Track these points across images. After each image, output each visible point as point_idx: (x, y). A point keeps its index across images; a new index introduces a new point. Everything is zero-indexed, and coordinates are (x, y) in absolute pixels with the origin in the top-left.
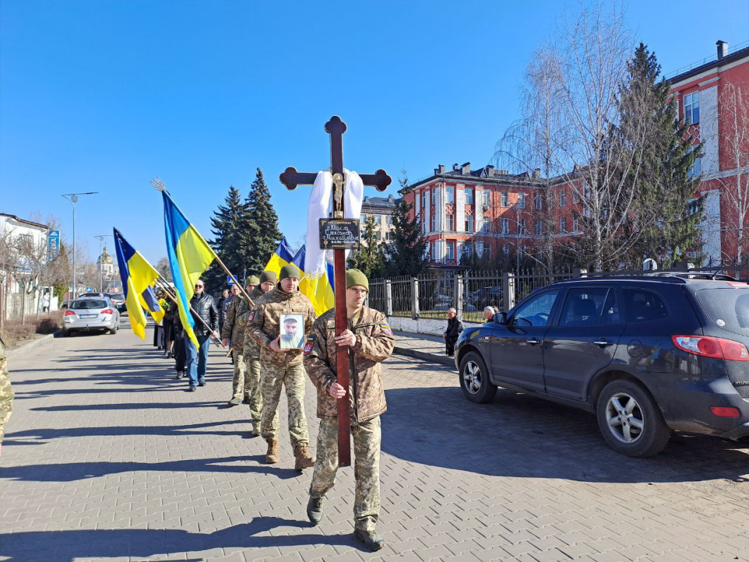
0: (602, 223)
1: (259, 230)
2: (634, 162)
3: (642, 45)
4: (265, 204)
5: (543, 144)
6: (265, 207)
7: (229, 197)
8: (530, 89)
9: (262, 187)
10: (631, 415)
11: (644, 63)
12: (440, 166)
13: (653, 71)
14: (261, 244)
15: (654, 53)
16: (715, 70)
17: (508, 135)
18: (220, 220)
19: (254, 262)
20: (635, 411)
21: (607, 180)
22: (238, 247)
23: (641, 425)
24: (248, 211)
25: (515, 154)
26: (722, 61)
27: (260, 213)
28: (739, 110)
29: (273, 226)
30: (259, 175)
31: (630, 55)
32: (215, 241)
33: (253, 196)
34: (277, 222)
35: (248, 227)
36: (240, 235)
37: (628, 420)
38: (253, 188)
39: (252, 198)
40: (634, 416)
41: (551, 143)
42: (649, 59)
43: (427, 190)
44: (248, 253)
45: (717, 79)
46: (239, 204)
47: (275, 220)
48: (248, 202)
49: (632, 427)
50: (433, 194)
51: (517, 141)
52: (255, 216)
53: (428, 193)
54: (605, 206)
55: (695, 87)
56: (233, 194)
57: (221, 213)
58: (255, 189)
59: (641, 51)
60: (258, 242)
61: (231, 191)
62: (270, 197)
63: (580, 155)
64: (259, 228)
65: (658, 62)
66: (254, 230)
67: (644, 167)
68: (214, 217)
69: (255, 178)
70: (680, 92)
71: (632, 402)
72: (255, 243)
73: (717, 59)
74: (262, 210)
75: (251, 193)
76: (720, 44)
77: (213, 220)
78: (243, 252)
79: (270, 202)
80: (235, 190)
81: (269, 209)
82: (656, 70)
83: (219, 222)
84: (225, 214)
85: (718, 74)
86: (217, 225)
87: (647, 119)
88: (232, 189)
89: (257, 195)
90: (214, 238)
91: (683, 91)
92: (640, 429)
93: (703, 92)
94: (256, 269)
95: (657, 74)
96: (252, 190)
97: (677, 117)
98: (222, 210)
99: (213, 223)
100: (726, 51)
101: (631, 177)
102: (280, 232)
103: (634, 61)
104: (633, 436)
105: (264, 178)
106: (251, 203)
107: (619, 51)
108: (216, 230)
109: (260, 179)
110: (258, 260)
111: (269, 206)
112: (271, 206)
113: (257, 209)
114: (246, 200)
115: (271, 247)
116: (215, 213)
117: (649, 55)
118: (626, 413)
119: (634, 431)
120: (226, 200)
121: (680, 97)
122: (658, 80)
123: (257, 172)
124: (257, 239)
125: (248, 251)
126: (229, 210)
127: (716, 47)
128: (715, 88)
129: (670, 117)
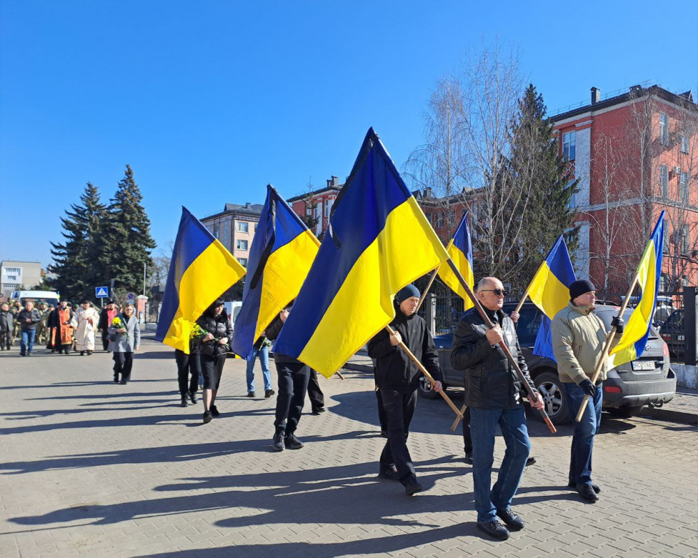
0: (496, 248)
1: (127, 235)
2: (524, 196)
3: (531, 86)
4: (136, 206)
5: (444, 171)
6: (135, 209)
7: (86, 195)
8: (434, 117)
9: (131, 187)
10: (553, 396)
11: (532, 103)
12: (332, 177)
13: (540, 111)
14: (129, 251)
15: (541, 95)
16: (588, 114)
17: (412, 158)
18: (73, 221)
19: (120, 272)
20: (557, 394)
21: (501, 209)
22: (101, 253)
23: (560, 402)
24: (114, 213)
25: (418, 177)
26: (595, 106)
27: (128, 217)
28: (609, 157)
29: (144, 232)
30: (129, 173)
31: (522, 95)
32: (65, 245)
33: (120, 196)
34: (149, 227)
35: (114, 232)
36: (104, 240)
37: (552, 399)
38: (120, 187)
39: (119, 198)
40: (556, 397)
41: (453, 171)
42: (537, 100)
43: (320, 201)
44: (114, 261)
45: (590, 122)
46: (98, 203)
47: (147, 225)
48: (114, 202)
49: (555, 405)
50: (326, 206)
51: (421, 165)
52: (122, 219)
53: (320, 205)
54: (498, 232)
55: (572, 127)
56: (91, 191)
57: (75, 213)
58: (123, 188)
59: (530, 91)
60: (126, 249)
61: (88, 188)
62: (141, 198)
63: (479, 181)
64: (127, 233)
65: (545, 103)
66: (122, 235)
67: (531, 200)
68: (66, 217)
69: (124, 176)
70: (561, 130)
71: (554, 388)
72: (122, 251)
73: (591, 104)
74: (131, 212)
75: (118, 193)
76: (594, 90)
77: (63, 221)
78: (108, 260)
79: (140, 204)
80: (94, 187)
81: (140, 212)
82: (543, 110)
83: (71, 224)
84: (79, 214)
85: (592, 118)
86: (68, 226)
87: (535, 156)
88: (89, 185)
89: (126, 195)
90: (64, 242)
91: (563, 129)
92: (559, 406)
93: (579, 133)
94: (123, 280)
95: (543, 114)
96: (120, 190)
97: (558, 155)
98: (76, 210)
99: (64, 223)
100: (599, 98)
101: (520, 209)
102: (152, 238)
103: (525, 99)
104: (555, 411)
105: (134, 177)
106: (118, 204)
107: (515, 92)
108: (68, 233)
109: (129, 178)
110: (125, 269)
111: (140, 209)
112: (143, 209)
113: (125, 211)
114: (111, 200)
115: (142, 256)
116: (67, 212)
117: (537, 96)
118: (550, 395)
119: (556, 408)
120: (82, 198)
121: (561, 135)
122: (544, 118)
123: (127, 170)
124: (124, 245)
125: (112, 258)
126: (85, 210)
127: (590, 92)
128: (589, 130)
129: (552, 155)
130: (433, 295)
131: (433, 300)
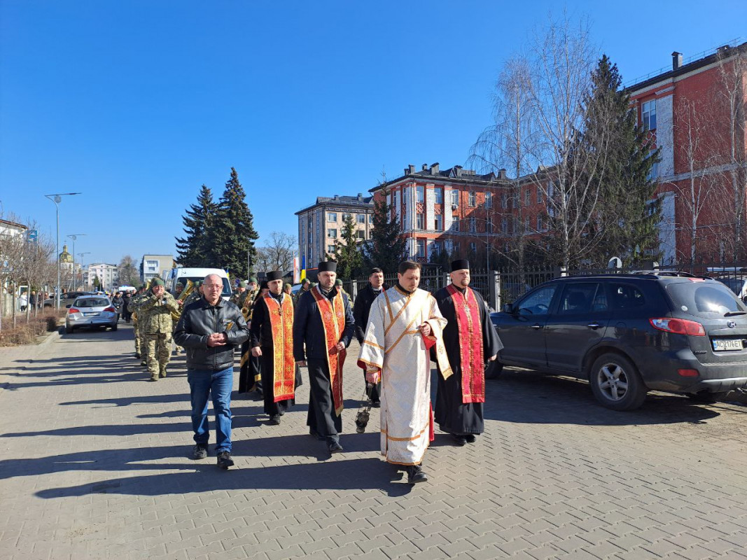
0: (570, 223)
1: (234, 229)
2: (599, 169)
3: (604, 56)
4: (240, 203)
5: (514, 151)
6: (240, 206)
7: (201, 196)
8: (502, 97)
9: (236, 186)
10: (618, 380)
11: (606, 74)
12: (409, 166)
13: (615, 81)
14: (236, 243)
15: (615, 64)
16: (670, 80)
17: (481, 140)
18: (192, 219)
19: (230, 261)
20: (622, 377)
21: (574, 184)
22: (213, 245)
23: (625, 386)
24: (223, 210)
25: (487, 158)
26: (678, 71)
27: (235, 213)
28: (693, 121)
29: (248, 226)
30: (234, 174)
31: (594, 66)
32: (187, 240)
33: (227, 195)
34: (252, 221)
35: (224, 226)
36: (216, 234)
37: (616, 383)
38: (227, 188)
39: (226, 197)
40: (620, 380)
41: (522, 149)
42: (611, 70)
43: (398, 190)
44: (224, 251)
45: (672, 88)
46: (212, 202)
47: (250, 219)
48: (223, 201)
49: (619, 389)
50: (403, 194)
51: (490, 146)
52: (230, 215)
53: (398, 193)
54: (572, 208)
55: (651, 95)
56: (205, 192)
57: (193, 211)
58: (229, 188)
59: (604, 62)
60: (234, 241)
61: (202, 190)
62: (244, 196)
63: (550, 159)
64: (234, 227)
65: (620, 73)
66: (230, 229)
67: (607, 172)
68: (186, 215)
69: (229, 178)
70: (639, 99)
71: (619, 370)
72: (230, 242)
73: (672, 69)
74: (237, 209)
75: (226, 192)
76: (675, 55)
77: (184, 219)
78: (219, 251)
79: (244, 201)
80: (207, 188)
81: (244, 208)
82: (618, 80)
83: (191, 221)
84: (197, 212)
85: (674, 83)
86: (189, 223)
87: (610, 127)
88: (204, 188)
89: (232, 194)
90: (186, 236)
91: (641, 99)
92: (624, 389)
93: (660, 101)
94: (232, 268)
95: (619, 84)
96: (227, 190)
97: (636, 124)
98: (194, 209)
99: (185, 221)
100: (682, 62)
101: (595, 181)
102: (255, 230)
103: (598, 71)
104: (620, 395)
105: (238, 178)
106: (225, 202)
107: (585, 63)
108: (188, 229)
109: (234, 179)
110: (234, 258)
111: (244, 206)
112: (246, 205)
113: (231, 208)
114: (221, 199)
115: (246, 246)
116: (187, 212)
117: (611, 67)
118: (614, 378)
119: (621, 392)
120: (198, 199)
121: (639, 104)
122: (620, 88)
123: (232, 171)
124: (232, 237)
125: (223, 249)
126: (202, 209)
127: (671, 58)
128: (671, 97)
129: (630, 125)
130: (496, 273)
131: (497, 277)
